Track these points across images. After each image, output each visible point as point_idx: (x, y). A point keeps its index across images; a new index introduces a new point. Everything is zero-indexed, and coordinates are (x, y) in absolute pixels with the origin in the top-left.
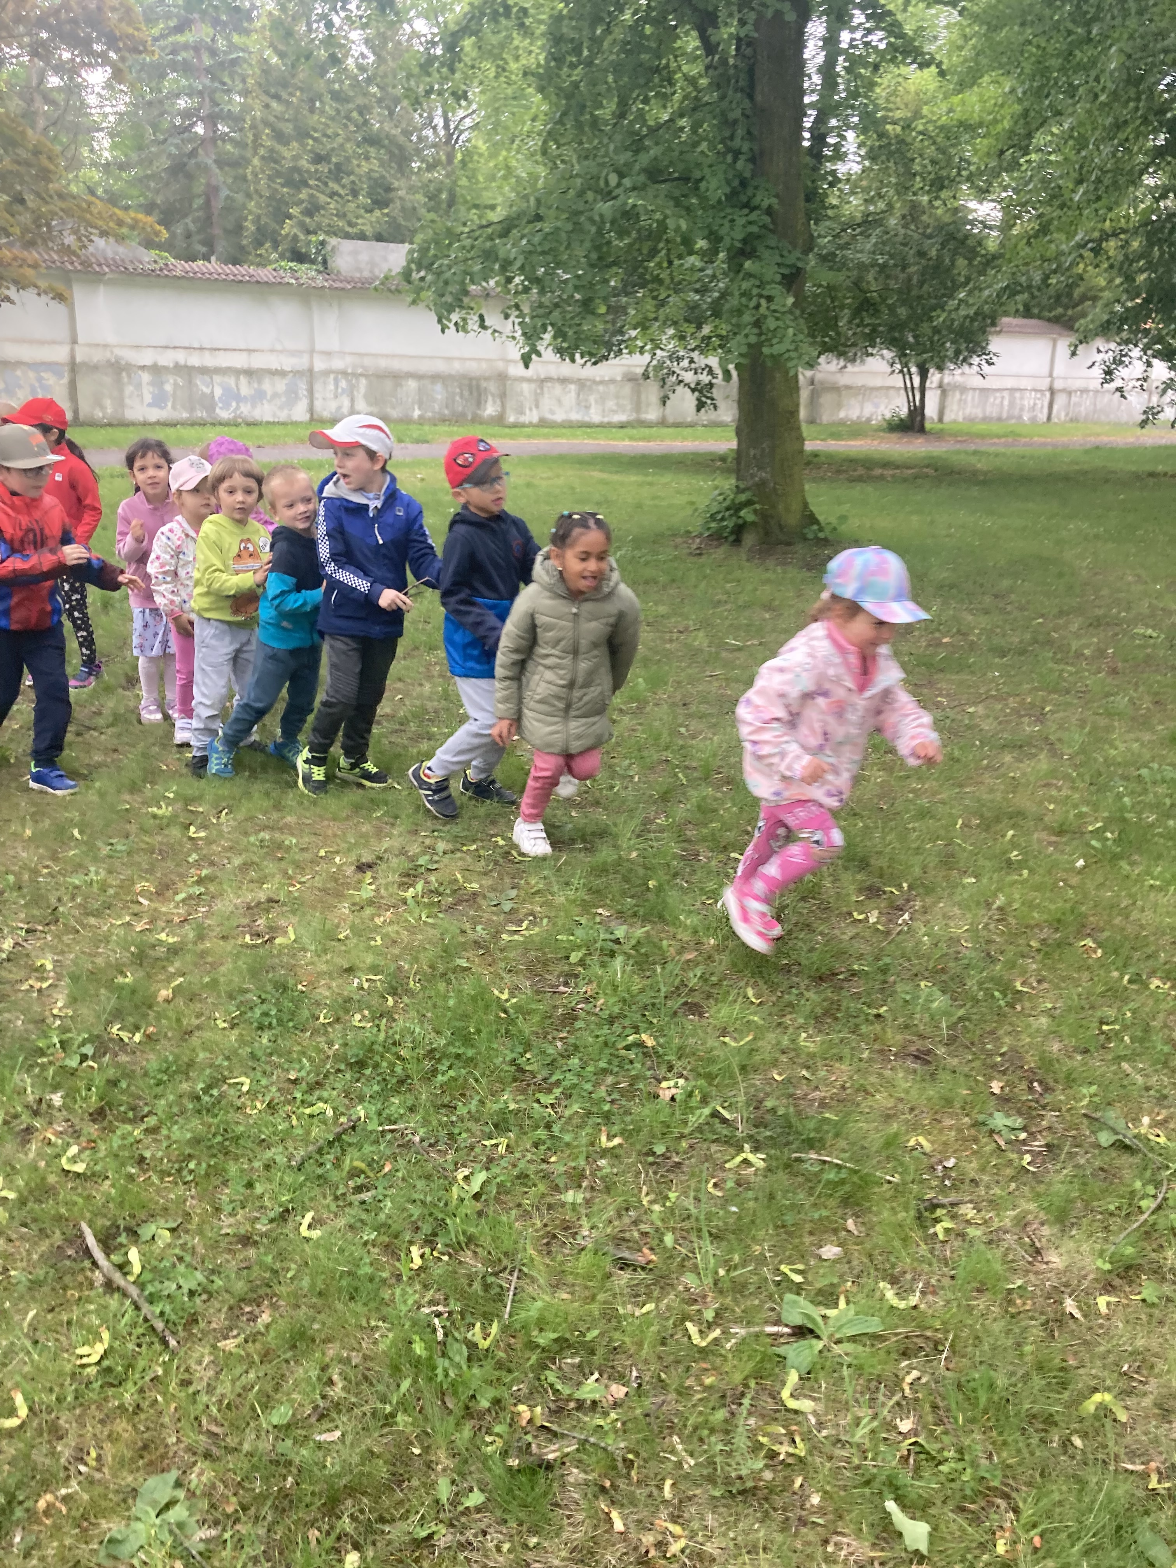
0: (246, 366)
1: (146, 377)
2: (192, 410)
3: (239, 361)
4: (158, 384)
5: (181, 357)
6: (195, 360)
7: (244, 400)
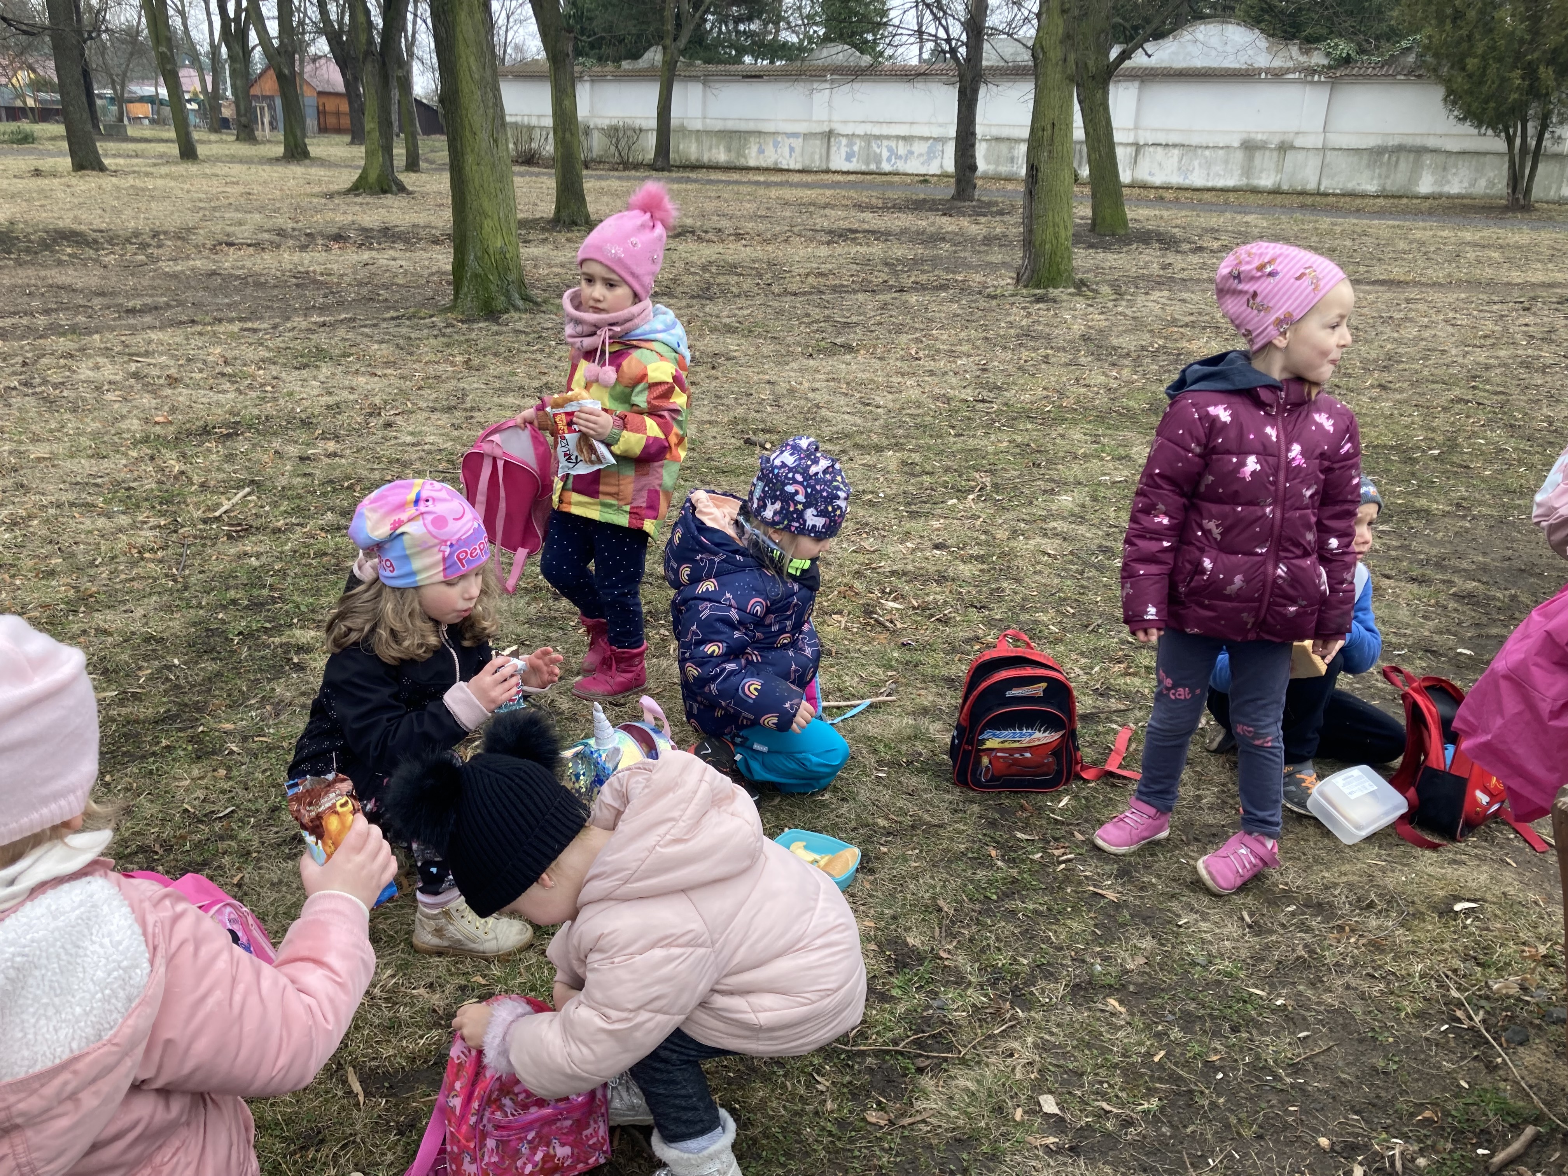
1: (844, 141)
2: (868, 164)
4: (850, 145)
5: (869, 128)
6: (876, 130)
7: (900, 157)
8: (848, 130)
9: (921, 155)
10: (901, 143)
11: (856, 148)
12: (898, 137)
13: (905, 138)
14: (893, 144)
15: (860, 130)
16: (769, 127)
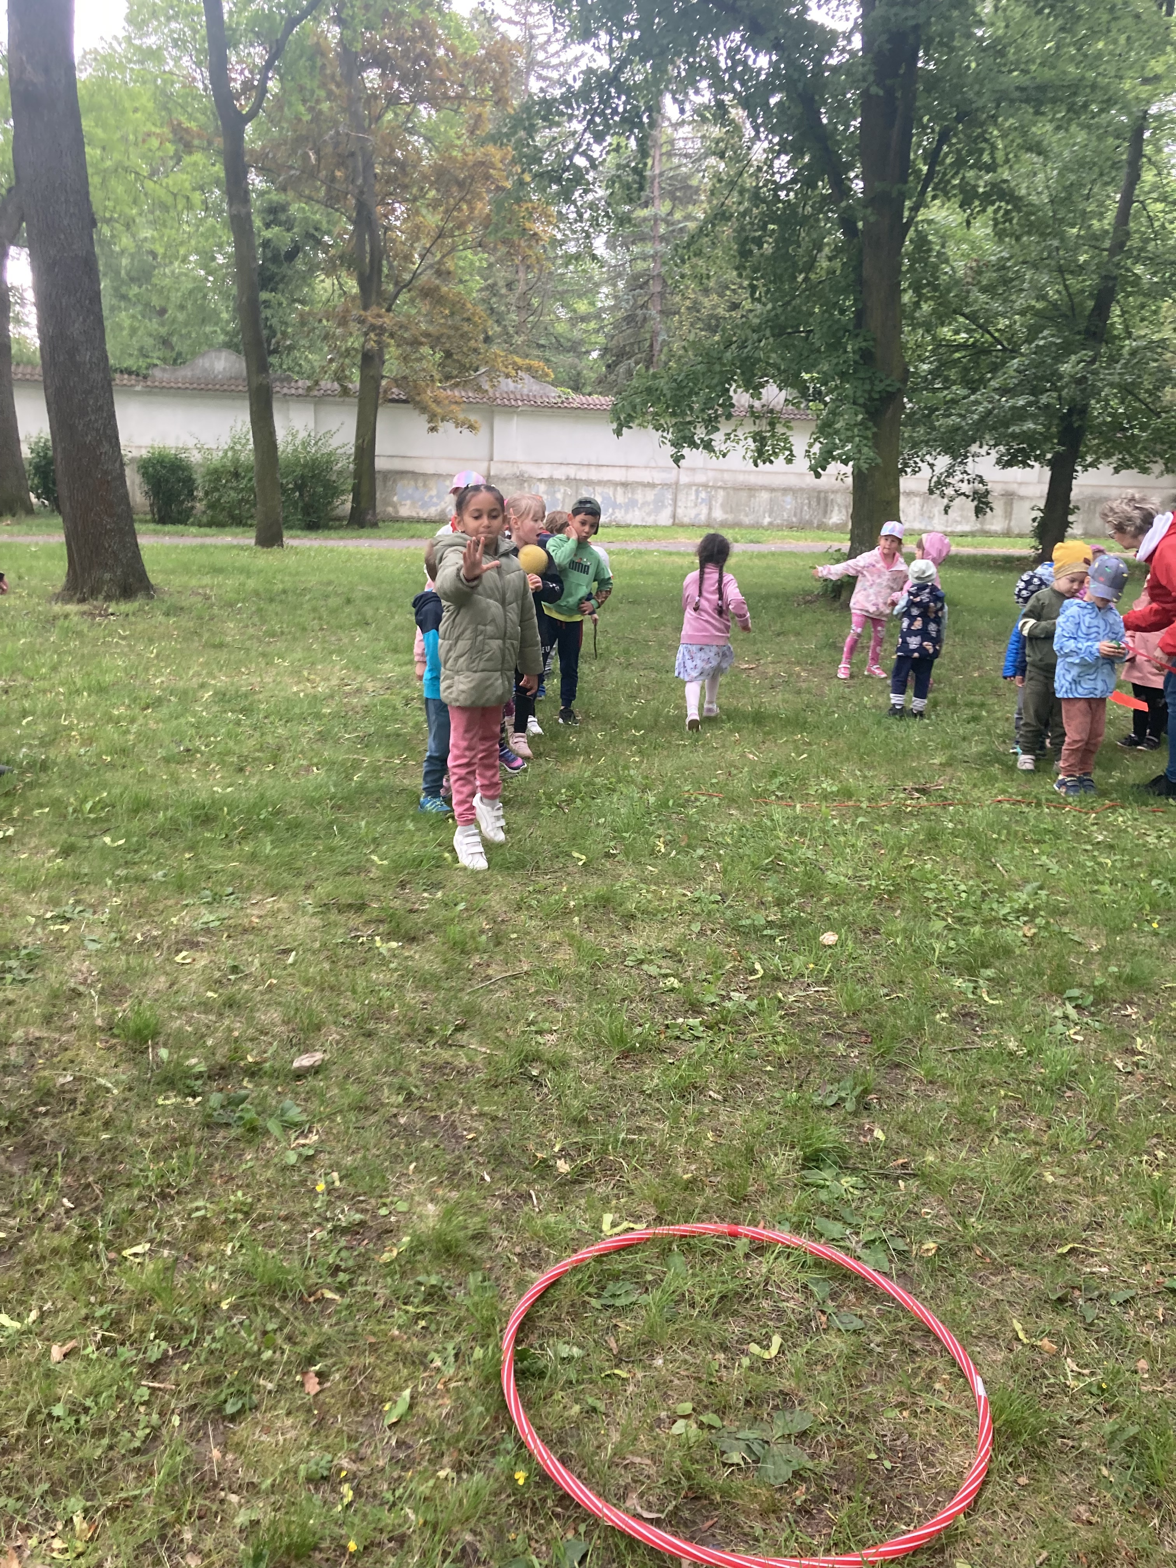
0: (623, 480)
3: (618, 475)
4: (551, 492)
5: (572, 472)
6: (583, 474)
7: (620, 506)
8: (545, 472)
9: (645, 504)
10: (620, 490)
11: (559, 496)
12: (616, 484)
13: (625, 485)
14: (610, 491)
15: (560, 473)
16: (428, 467)
